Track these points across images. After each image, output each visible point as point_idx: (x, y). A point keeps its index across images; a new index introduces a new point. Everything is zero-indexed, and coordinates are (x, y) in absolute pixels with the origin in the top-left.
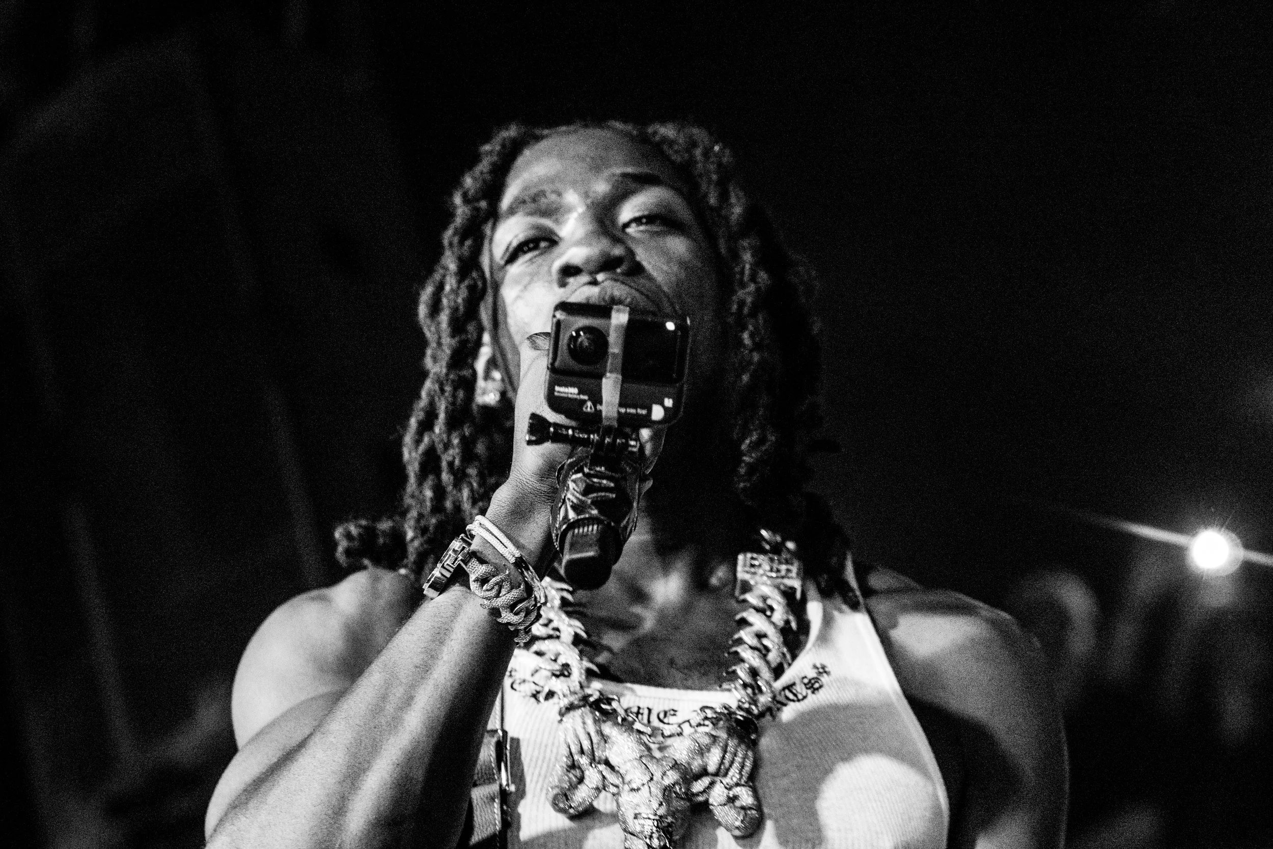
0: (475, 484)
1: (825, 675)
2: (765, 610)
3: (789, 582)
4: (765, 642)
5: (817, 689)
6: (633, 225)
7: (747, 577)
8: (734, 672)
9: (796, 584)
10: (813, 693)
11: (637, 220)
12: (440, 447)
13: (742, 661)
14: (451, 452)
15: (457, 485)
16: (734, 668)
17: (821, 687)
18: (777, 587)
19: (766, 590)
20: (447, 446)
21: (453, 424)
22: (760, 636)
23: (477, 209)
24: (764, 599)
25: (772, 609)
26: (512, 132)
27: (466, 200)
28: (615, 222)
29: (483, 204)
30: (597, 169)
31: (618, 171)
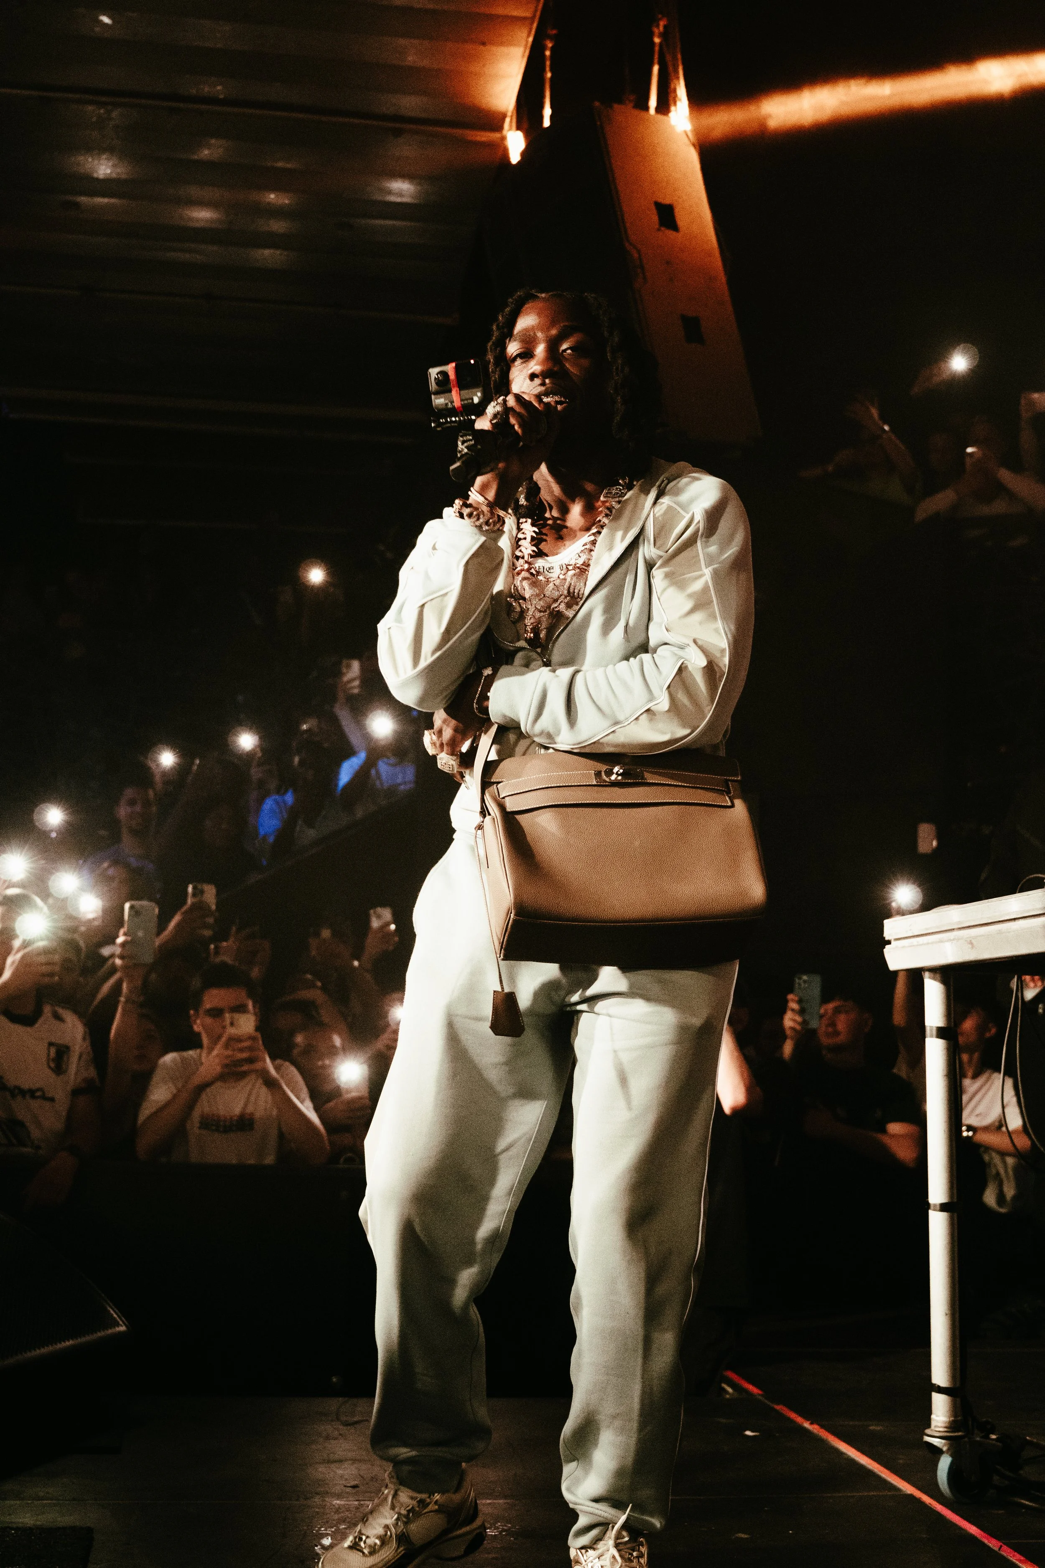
28: (558, 350)
29: (505, 330)
30: (553, 324)
31: (562, 325)
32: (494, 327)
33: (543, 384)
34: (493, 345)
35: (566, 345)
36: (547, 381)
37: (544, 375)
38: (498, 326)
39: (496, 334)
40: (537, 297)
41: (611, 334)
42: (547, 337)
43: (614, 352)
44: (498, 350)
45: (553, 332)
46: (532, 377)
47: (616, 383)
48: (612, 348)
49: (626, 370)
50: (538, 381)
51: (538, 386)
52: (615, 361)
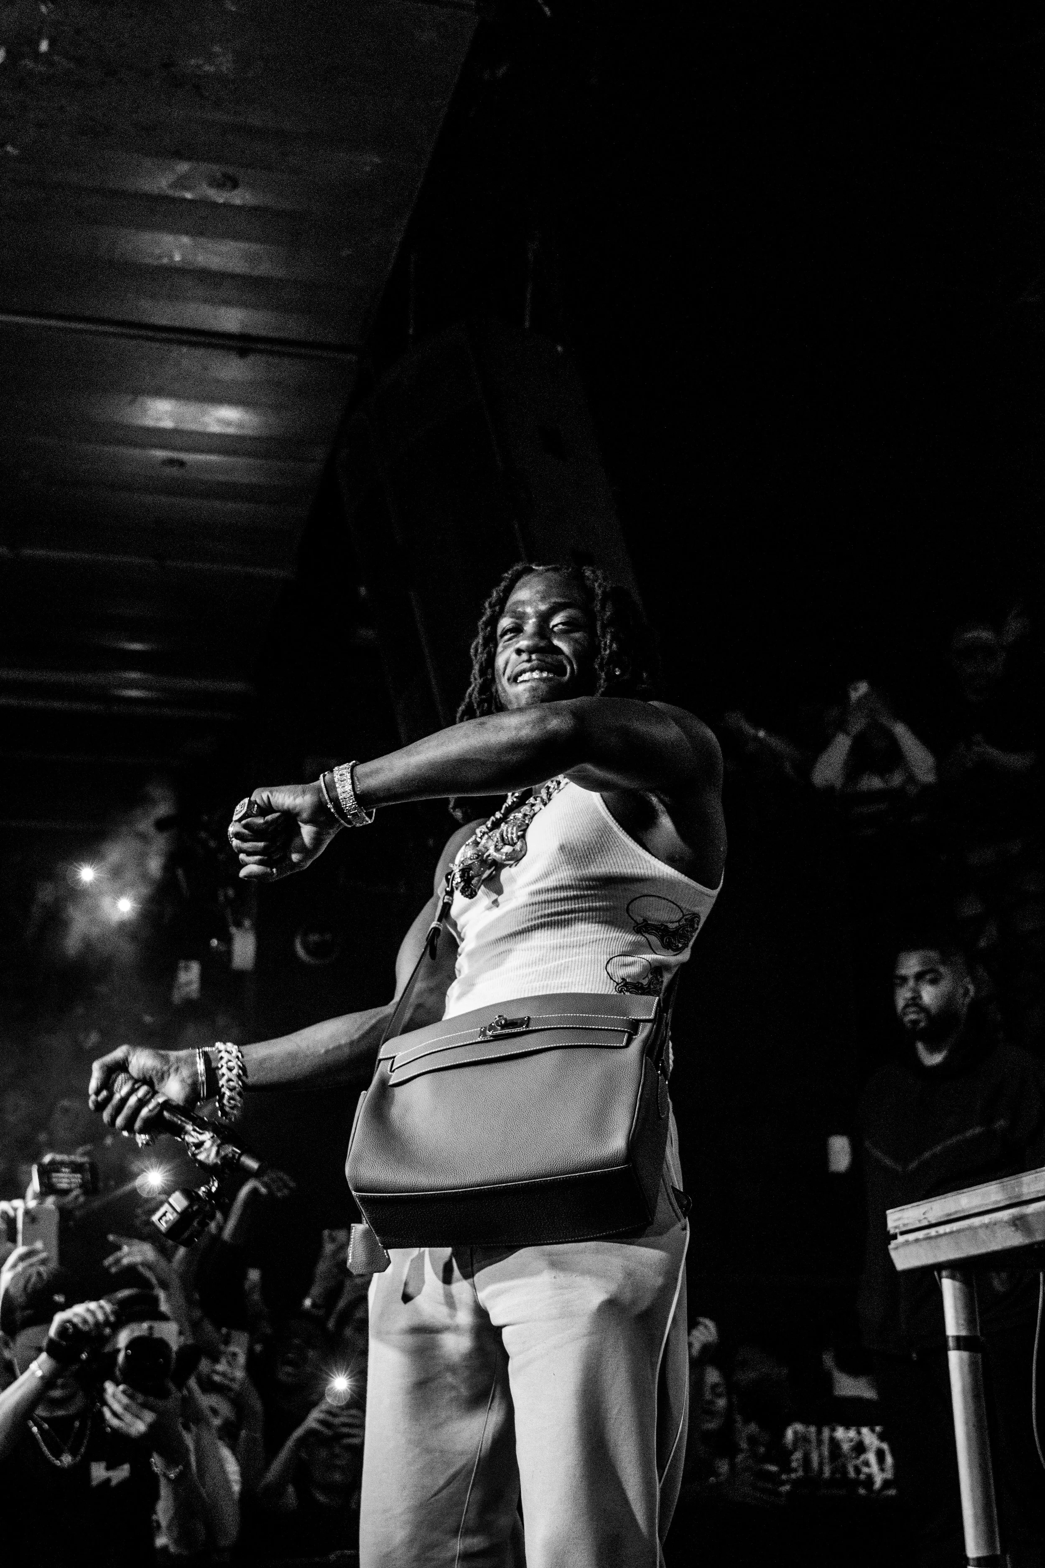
28: (548, 625)
29: (497, 608)
30: (543, 599)
31: (553, 600)
32: (487, 605)
33: (529, 661)
34: (483, 624)
35: (557, 620)
36: (534, 657)
37: (530, 651)
38: (490, 603)
39: (488, 612)
40: (532, 570)
41: (603, 608)
42: (537, 612)
43: (604, 627)
44: (489, 629)
45: (543, 607)
46: (519, 652)
47: (602, 659)
48: (603, 623)
49: (614, 645)
50: (525, 656)
51: (524, 661)
52: (604, 636)
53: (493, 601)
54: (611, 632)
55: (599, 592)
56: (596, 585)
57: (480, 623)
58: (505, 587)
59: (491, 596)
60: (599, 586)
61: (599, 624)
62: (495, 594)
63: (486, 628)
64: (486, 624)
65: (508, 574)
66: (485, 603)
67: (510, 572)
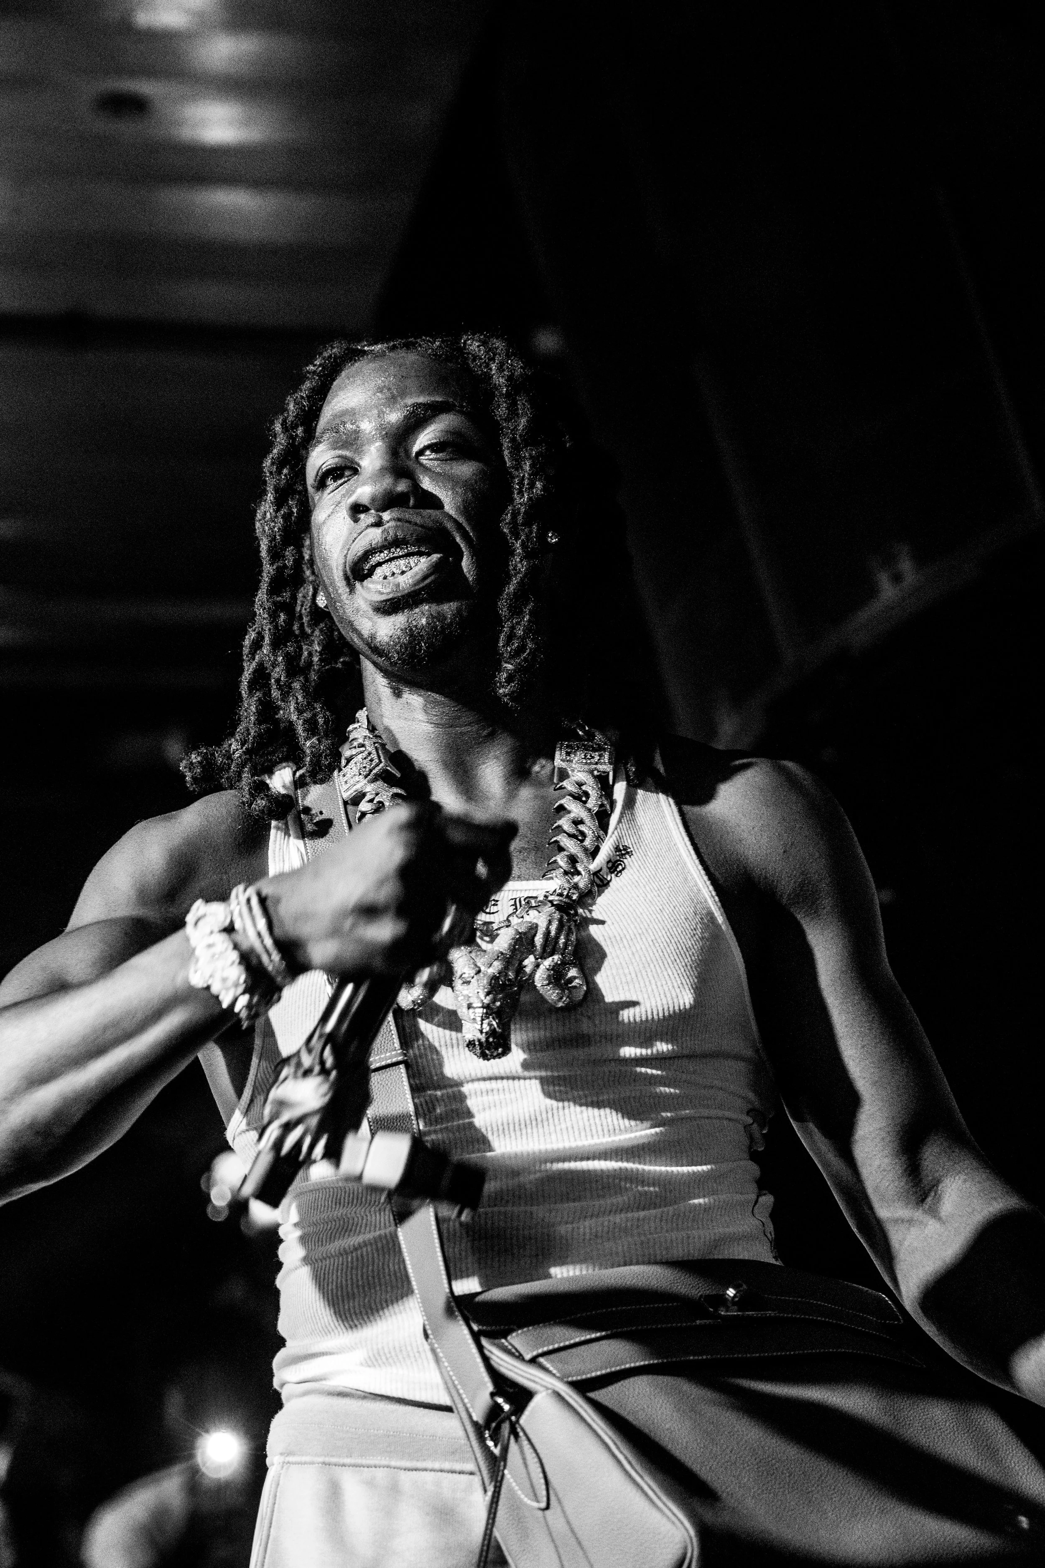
0: (300, 697)
1: (627, 856)
2: (581, 797)
3: (601, 767)
4: (581, 827)
5: (620, 871)
6: (428, 452)
7: (564, 765)
8: (555, 861)
9: (608, 768)
10: (616, 876)
11: (431, 447)
12: (268, 665)
13: (561, 849)
14: (277, 669)
15: (285, 697)
16: (554, 859)
17: (623, 869)
18: (591, 772)
19: (581, 776)
20: (274, 665)
21: (276, 645)
22: (577, 822)
23: (293, 438)
24: (580, 784)
25: (587, 795)
26: (335, 350)
27: (285, 428)
28: (409, 451)
29: (300, 431)
30: (392, 400)
31: (410, 401)
33: (378, 524)
34: (273, 464)
35: (425, 438)
37: (379, 505)
41: (513, 413)
42: (381, 427)
43: (516, 449)
44: (285, 471)
45: (394, 417)
46: (357, 510)
47: (515, 515)
48: (513, 440)
49: (539, 485)
50: (366, 519)
51: (368, 526)
52: (518, 467)
53: (290, 418)
54: (531, 457)
55: (500, 380)
56: (494, 367)
57: (267, 463)
58: (313, 390)
59: (284, 409)
60: (500, 369)
61: (506, 443)
62: (291, 406)
63: (279, 472)
64: (281, 463)
65: (315, 366)
66: (272, 423)
67: (317, 362)
